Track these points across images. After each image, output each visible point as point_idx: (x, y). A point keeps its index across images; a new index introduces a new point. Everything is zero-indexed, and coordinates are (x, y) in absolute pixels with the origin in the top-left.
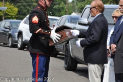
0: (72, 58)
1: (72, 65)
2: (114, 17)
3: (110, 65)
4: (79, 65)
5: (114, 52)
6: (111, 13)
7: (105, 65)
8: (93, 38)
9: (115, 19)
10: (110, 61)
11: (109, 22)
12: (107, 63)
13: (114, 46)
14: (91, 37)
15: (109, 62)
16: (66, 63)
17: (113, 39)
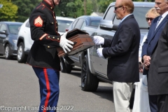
0: (91, 74)
1: (92, 84)
2: (148, 19)
3: (143, 83)
4: (101, 84)
5: (148, 67)
6: (145, 13)
7: (135, 83)
8: (120, 47)
9: (149, 21)
10: (143, 78)
11: (140, 26)
12: (138, 81)
13: (148, 58)
14: (117, 46)
15: (141, 80)
16: (83, 81)
17: (146, 48)
